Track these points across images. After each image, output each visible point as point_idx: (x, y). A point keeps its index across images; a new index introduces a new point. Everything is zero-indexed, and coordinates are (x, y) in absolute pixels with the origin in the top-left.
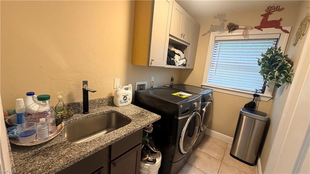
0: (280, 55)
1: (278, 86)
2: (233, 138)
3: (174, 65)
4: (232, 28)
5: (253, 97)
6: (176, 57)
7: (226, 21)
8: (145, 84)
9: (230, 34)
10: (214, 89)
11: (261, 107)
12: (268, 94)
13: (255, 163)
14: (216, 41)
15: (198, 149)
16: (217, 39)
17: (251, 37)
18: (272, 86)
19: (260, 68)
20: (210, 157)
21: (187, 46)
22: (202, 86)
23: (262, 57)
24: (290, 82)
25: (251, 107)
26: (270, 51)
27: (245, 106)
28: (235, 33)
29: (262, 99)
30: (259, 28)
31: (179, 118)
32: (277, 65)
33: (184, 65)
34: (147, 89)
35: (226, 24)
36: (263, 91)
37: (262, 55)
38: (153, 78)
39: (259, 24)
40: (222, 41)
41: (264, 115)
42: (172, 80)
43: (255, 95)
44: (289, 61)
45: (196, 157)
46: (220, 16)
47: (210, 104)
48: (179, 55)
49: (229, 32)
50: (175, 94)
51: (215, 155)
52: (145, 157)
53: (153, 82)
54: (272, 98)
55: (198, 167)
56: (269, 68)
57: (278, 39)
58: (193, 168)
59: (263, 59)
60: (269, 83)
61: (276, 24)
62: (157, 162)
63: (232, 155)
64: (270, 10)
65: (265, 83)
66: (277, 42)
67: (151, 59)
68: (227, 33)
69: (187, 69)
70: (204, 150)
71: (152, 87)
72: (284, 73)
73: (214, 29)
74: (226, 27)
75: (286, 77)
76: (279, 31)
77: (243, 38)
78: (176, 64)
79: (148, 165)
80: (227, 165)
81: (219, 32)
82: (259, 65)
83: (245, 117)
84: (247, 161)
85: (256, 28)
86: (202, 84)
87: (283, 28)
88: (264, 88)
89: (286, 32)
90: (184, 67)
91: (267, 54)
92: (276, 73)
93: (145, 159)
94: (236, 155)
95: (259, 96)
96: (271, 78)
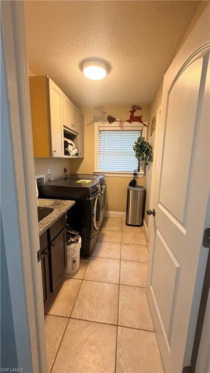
0: (145, 143)
1: (147, 164)
2: (126, 213)
3: (69, 155)
4: (111, 120)
5: (133, 176)
6: (70, 146)
7: (106, 113)
8: (43, 178)
9: (110, 125)
10: (106, 175)
11: (139, 182)
12: (141, 172)
13: (142, 224)
14: (100, 131)
15: (102, 229)
16: (101, 129)
17: (125, 129)
18: (144, 166)
19: (134, 153)
20: (113, 231)
21: (76, 136)
22: (94, 173)
23: (136, 145)
24: (152, 160)
25: (133, 183)
26: (139, 139)
27: (130, 184)
28: (114, 124)
29: (139, 176)
30: (129, 121)
31: (91, 199)
32: (144, 149)
33: (77, 154)
34: (46, 183)
35: (106, 116)
36: (139, 170)
37: (135, 143)
38: (49, 170)
39: (129, 118)
40: (105, 131)
41: (142, 187)
42: (65, 170)
43: (135, 174)
44: (150, 146)
45: (103, 235)
46: (100, 108)
47: (105, 187)
48: (72, 145)
49: (110, 123)
50: (78, 182)
51: (116, 228)
52: (70, 239)
53: (49, 174)
54: (145, 175)
55: (107, 240)
56: (140, 152)
57: (142, 131)
58: (103, 243)
59: (136, 146)
60: (142, 163)
61: (139, 119)
62: (79, 241)
63: (127, 224)
64: (135, 108)
65: (139, 164)
66: (142, 132)
67: (53, 150)
68: (107, 124)
69: (79, 158)
70: (107, 228)
71: (50, 180)
72: (149, 154)
73: (96, 120)
74: (106, 119)
75: (150, 158)
76: (141, 124)
77: (120, 129)
78: (71, 153)
79: (73, 245)
80: (126, 232)
81: (101, 123)
82: (134, 150)
83: (131, 191)
84: (137, 224)
85: (127, 121)
86: (95, 171)
87: (144, 123)
88: (139, 167)
89: (145, 125)
90: (77, 157)
91: (138, 142)
92: (145, 156)
93: (69, 241)
94: (129, 223)
95: (137, 174)
96: (143, 159)
